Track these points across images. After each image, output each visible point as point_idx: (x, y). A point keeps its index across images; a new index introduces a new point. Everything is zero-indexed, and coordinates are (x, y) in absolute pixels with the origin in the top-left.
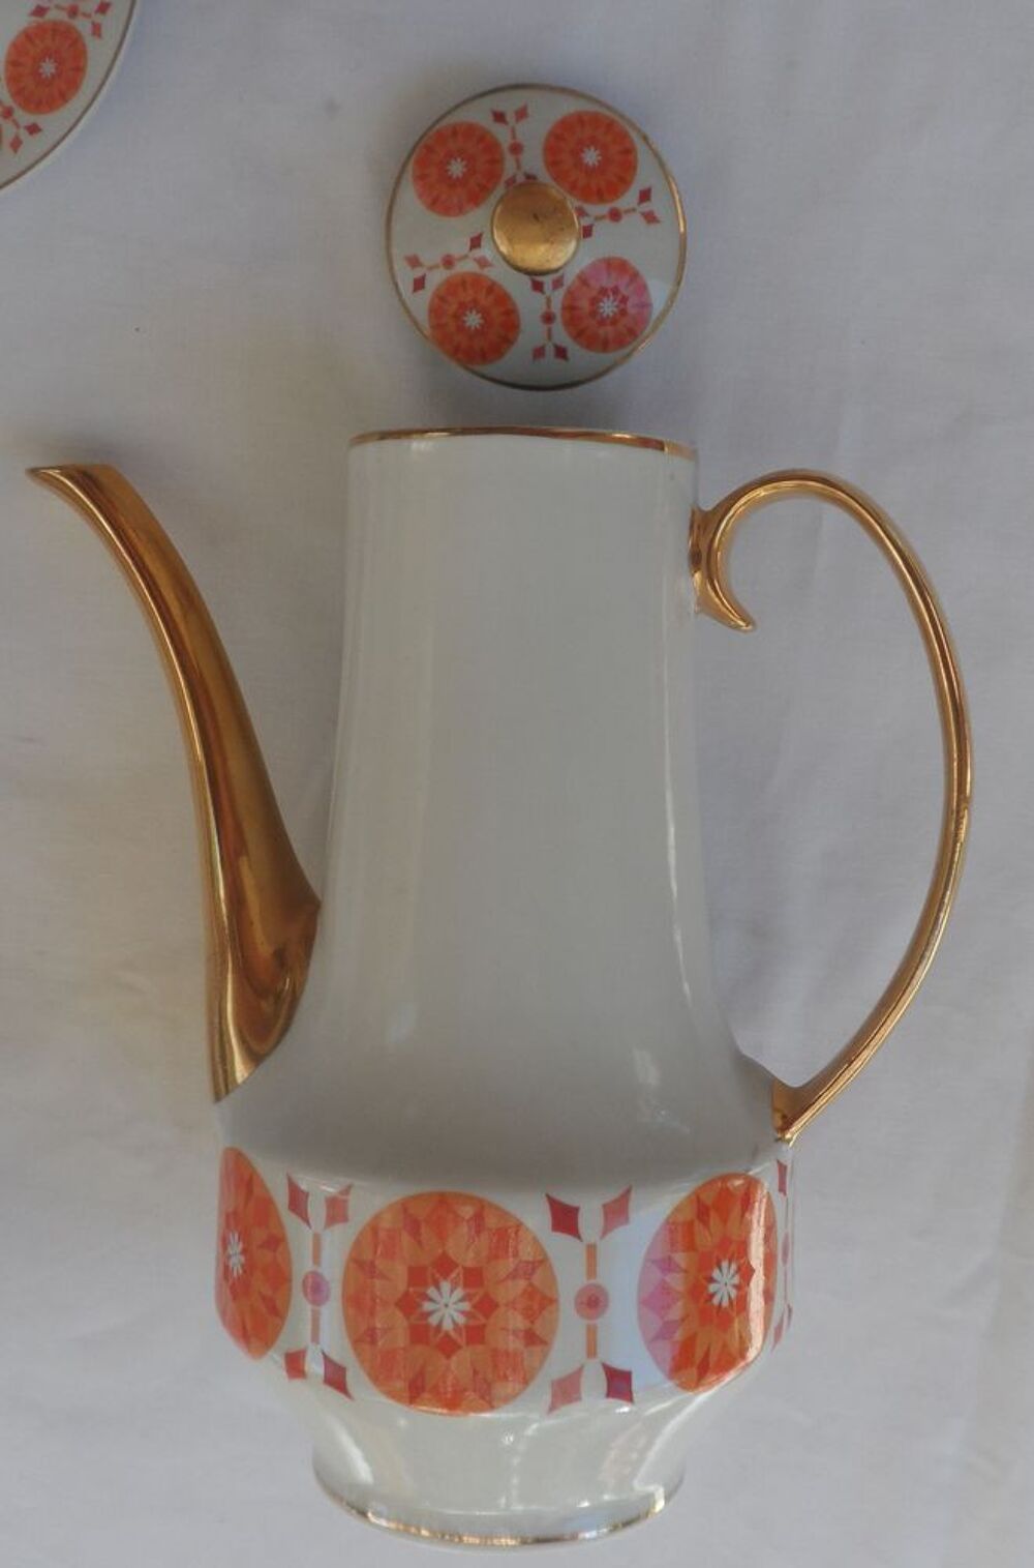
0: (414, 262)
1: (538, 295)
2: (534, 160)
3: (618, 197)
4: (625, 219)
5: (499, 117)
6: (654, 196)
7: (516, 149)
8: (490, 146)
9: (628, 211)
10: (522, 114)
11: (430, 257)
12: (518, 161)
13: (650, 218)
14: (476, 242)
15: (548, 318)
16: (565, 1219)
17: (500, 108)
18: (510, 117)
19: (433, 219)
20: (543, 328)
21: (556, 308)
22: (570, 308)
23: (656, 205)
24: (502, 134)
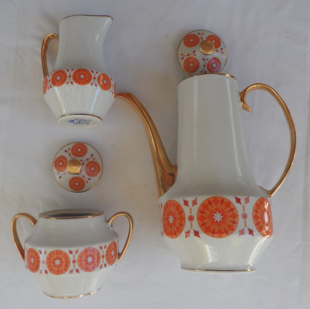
0: (182, 55)
1: (203, 61)
3: (218, 48)
4: (218, 52)
5: (199, 34)
6: (223, 49)
8: (197, 38)
9: (219, 51)
10: (203, 34)
11: (185, 54)
13: (222, 53)
15: (204, 66)
16: (238, 201)
18: (201, 34)
19: (187, 48)
20: (203, 67)
21: (206, 64)
22: (208, 64)
23: (223, 51)
24: (199, 36)
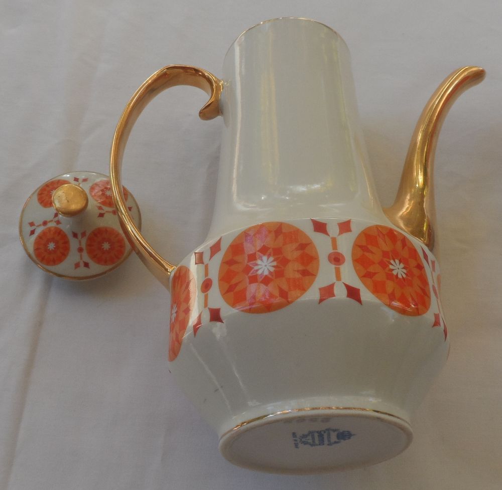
2: (74, 244)
3: (43, 231)
5: (86, 265)
6: (29, 232)
7: (80, 250)
8: (91, 252)
10: (77, 265)
12: (80, 244)
14: (101, 215)
17: (86, 269)
18: (82, 264)
24: (86, 257)
